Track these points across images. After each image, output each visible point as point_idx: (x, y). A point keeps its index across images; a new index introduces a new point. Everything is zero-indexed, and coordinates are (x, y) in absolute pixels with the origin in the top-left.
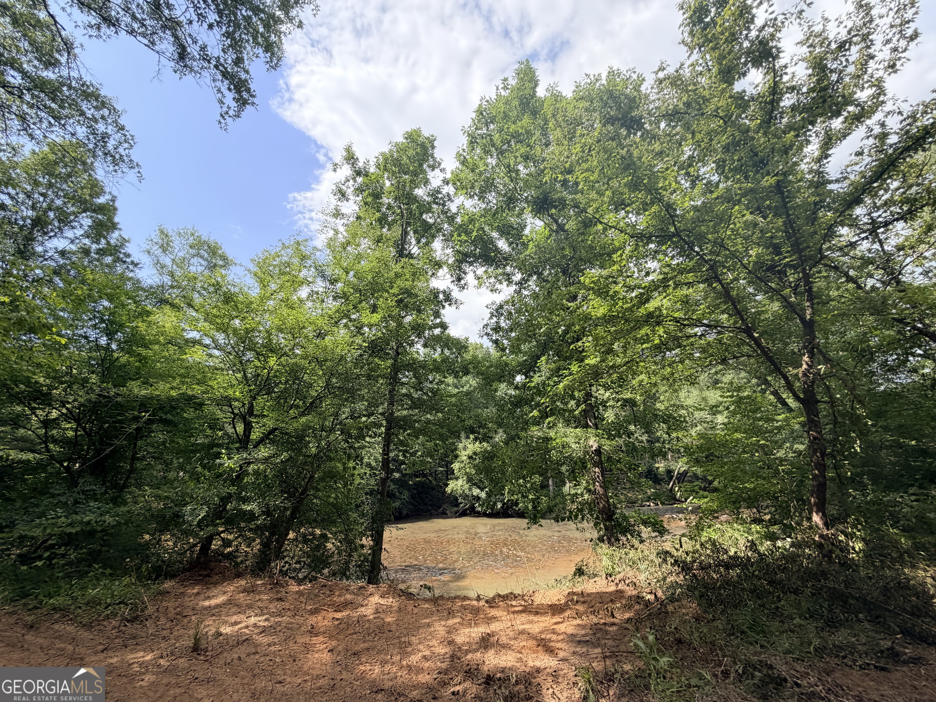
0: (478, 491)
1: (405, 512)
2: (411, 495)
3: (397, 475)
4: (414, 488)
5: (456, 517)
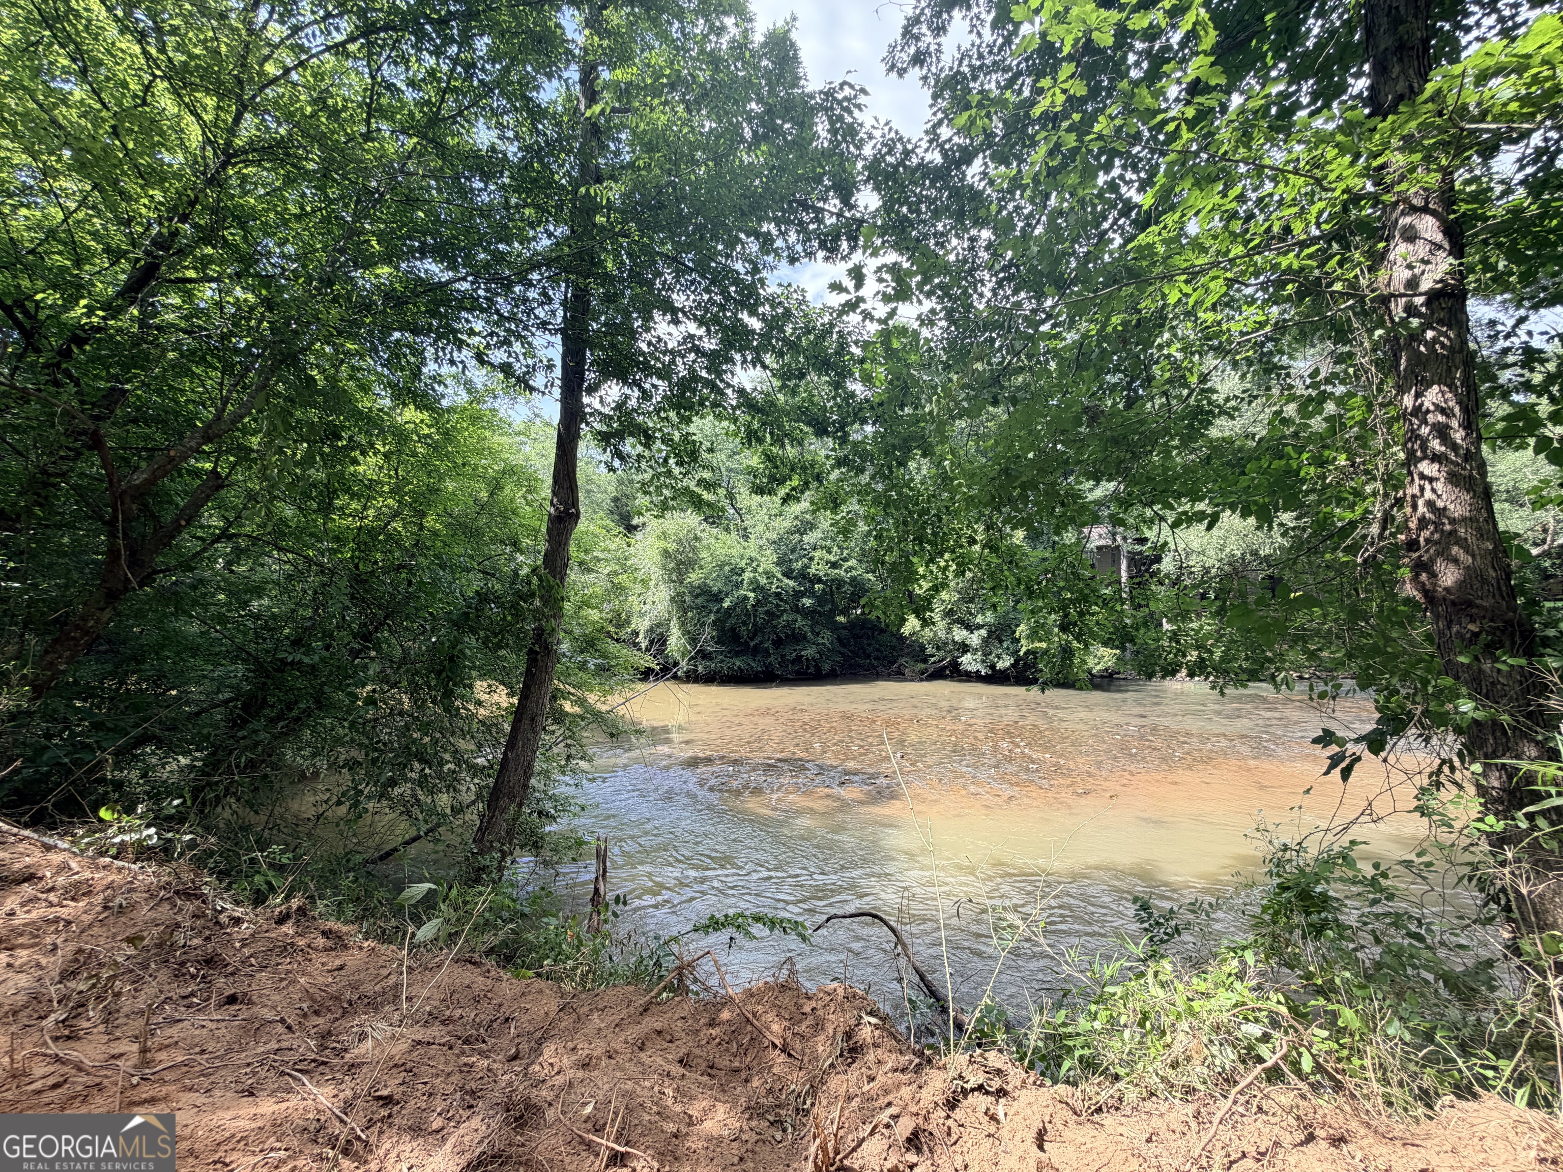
0: (965, 633)
1: (826, 667)
2: (839, 639)
3: (807, 602)
4: (845, 628)
5: (921, 680)
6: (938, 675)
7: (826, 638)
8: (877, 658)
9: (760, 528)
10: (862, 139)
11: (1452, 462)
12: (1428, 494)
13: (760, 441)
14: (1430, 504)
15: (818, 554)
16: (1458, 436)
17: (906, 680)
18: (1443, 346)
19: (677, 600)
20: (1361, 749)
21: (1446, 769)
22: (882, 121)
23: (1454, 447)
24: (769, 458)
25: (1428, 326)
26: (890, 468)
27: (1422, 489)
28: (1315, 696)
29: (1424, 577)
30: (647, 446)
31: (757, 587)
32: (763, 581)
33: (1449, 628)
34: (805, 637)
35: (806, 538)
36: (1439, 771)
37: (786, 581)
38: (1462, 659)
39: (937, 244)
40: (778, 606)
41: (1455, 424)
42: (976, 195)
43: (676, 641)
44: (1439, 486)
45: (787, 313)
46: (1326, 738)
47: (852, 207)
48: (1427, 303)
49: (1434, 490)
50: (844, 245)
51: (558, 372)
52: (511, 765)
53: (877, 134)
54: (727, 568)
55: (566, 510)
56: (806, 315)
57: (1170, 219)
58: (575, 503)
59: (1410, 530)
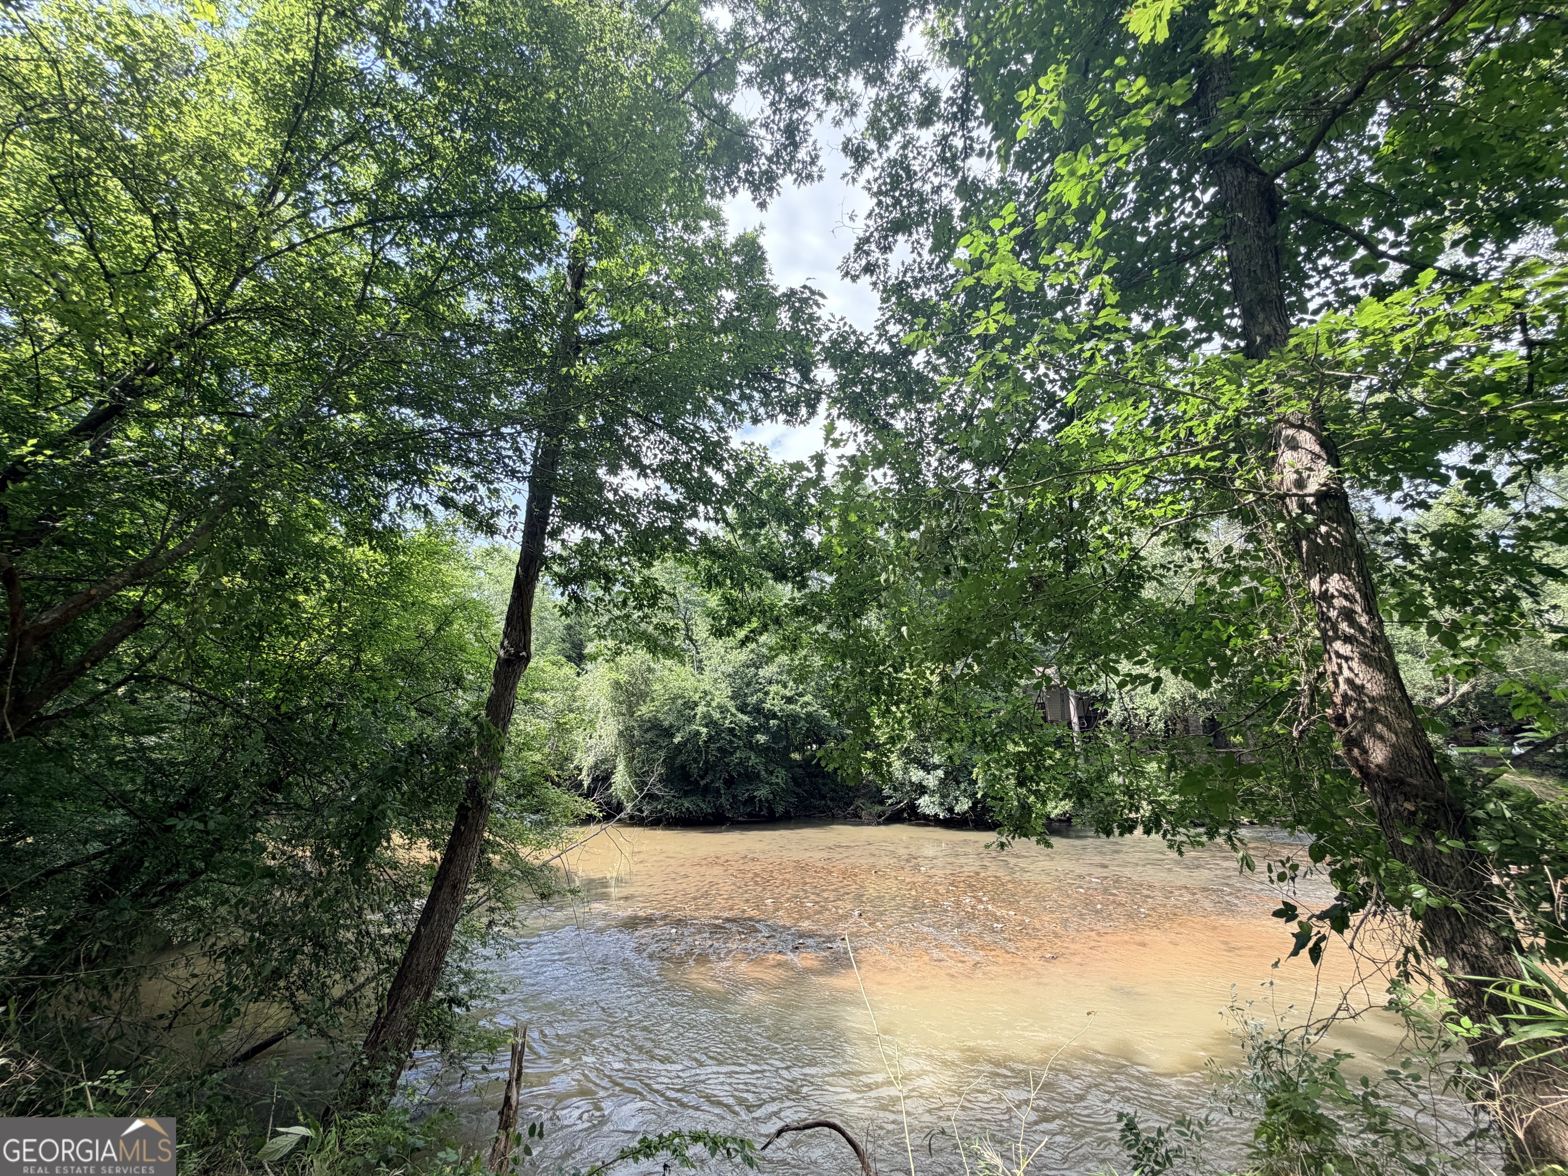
0: (921, 773)
1: (780, 809)
2: (794, 779)
3: (761, 738)
4: (800, 766)
5: (879, 824)
6: (895, 818)
7: (780, 777)
8: (832, 800)
9: (716, 660)
10: (819, 330)
11: (1362, 644)
12: (1346, 673)
13: (720, 584)
14: (1349, 681)
15: (773, 688)
16: (1363, 620)
17: (863, 824)
18: (1336, 540)
19: (625, 735)
20: (1325, 927)
21: (1411, 957)
22: (838, 317)
23: (1362, 630)
24: (728, 601)
25: (1319, 522)
26: (847, 618)
27: (1340, 667)
28: (1275, 878)
29: (1356, 752)
30: (607, 589)
31: (710, 722)
32: (716, 715)
33: (1388, 805)
34: (758, 776)
35: (761, 672)
36: (1406, 961)
37: (740, 715)
38: (1406, 841)
39: (887, 414)
40: (731, 742)
41: (1358, 609)
42: (920, 378)
43: (621, 780)
44: (1355, 664)
45: (750, 469)
46: (1287, 912)
47: (811, 382)
48: (1317, 503)
49: (1350, 669)
50: (803, 411)
51: (522, 516)
52: (424, 943)
53: (833, 326)
54: (680, 701)
55: (517, 654)
56: (767, 470)
57: (1092, 415)
58: (526, 646)
59: (1336, 705)
